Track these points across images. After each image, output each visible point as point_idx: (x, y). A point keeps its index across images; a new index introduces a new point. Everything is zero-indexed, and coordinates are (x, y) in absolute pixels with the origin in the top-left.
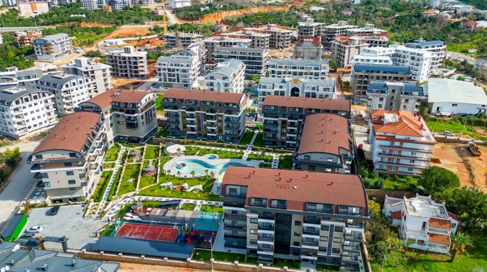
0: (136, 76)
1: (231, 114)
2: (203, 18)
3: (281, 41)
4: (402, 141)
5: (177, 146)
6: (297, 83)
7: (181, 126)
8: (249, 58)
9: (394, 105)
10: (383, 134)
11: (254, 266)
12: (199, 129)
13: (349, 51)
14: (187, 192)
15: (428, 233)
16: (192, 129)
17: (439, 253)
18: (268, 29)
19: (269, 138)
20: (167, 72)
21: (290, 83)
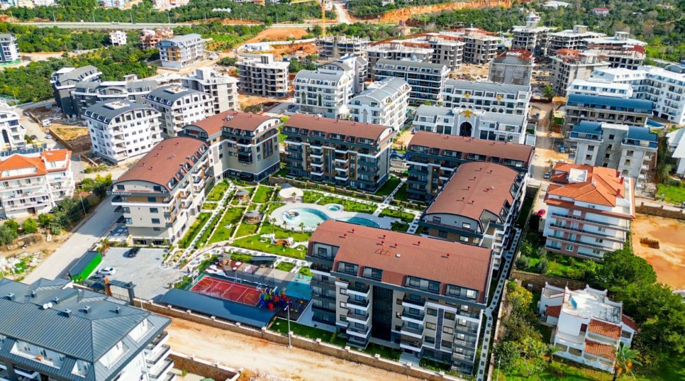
0: (273, 94)
1: (367, 153)
2: (383, 15)
3: (483, 52)
4: (584, 210)
5: (293, 189)
6: (469, 117)
7: (304, 164)
8: (422, 77)
9: (611, 158)
10: (557, 198)
11: (340, 348)
12: (326, 170)
13: (576, 73)
14: (290, 248)
15: (586, 340)
16: (318, 170)
17: (599, 370)
18: (466, 35)
19: (416, 189)
20: (306, 91)
21: (459, 116)
